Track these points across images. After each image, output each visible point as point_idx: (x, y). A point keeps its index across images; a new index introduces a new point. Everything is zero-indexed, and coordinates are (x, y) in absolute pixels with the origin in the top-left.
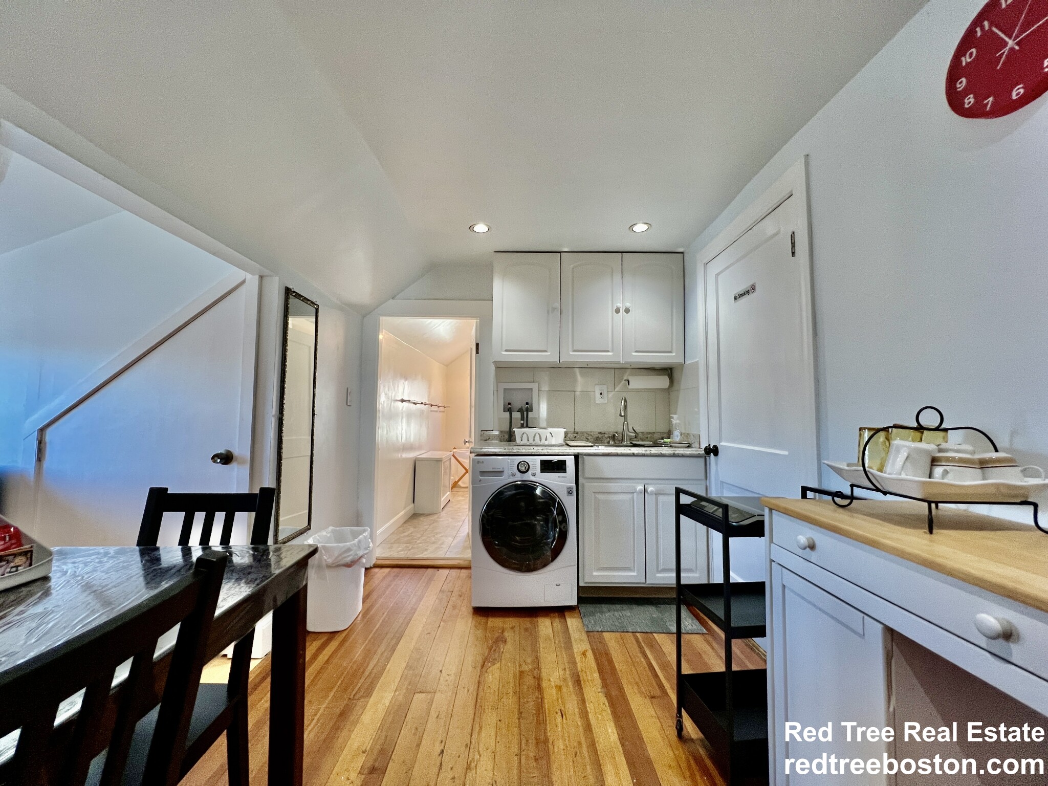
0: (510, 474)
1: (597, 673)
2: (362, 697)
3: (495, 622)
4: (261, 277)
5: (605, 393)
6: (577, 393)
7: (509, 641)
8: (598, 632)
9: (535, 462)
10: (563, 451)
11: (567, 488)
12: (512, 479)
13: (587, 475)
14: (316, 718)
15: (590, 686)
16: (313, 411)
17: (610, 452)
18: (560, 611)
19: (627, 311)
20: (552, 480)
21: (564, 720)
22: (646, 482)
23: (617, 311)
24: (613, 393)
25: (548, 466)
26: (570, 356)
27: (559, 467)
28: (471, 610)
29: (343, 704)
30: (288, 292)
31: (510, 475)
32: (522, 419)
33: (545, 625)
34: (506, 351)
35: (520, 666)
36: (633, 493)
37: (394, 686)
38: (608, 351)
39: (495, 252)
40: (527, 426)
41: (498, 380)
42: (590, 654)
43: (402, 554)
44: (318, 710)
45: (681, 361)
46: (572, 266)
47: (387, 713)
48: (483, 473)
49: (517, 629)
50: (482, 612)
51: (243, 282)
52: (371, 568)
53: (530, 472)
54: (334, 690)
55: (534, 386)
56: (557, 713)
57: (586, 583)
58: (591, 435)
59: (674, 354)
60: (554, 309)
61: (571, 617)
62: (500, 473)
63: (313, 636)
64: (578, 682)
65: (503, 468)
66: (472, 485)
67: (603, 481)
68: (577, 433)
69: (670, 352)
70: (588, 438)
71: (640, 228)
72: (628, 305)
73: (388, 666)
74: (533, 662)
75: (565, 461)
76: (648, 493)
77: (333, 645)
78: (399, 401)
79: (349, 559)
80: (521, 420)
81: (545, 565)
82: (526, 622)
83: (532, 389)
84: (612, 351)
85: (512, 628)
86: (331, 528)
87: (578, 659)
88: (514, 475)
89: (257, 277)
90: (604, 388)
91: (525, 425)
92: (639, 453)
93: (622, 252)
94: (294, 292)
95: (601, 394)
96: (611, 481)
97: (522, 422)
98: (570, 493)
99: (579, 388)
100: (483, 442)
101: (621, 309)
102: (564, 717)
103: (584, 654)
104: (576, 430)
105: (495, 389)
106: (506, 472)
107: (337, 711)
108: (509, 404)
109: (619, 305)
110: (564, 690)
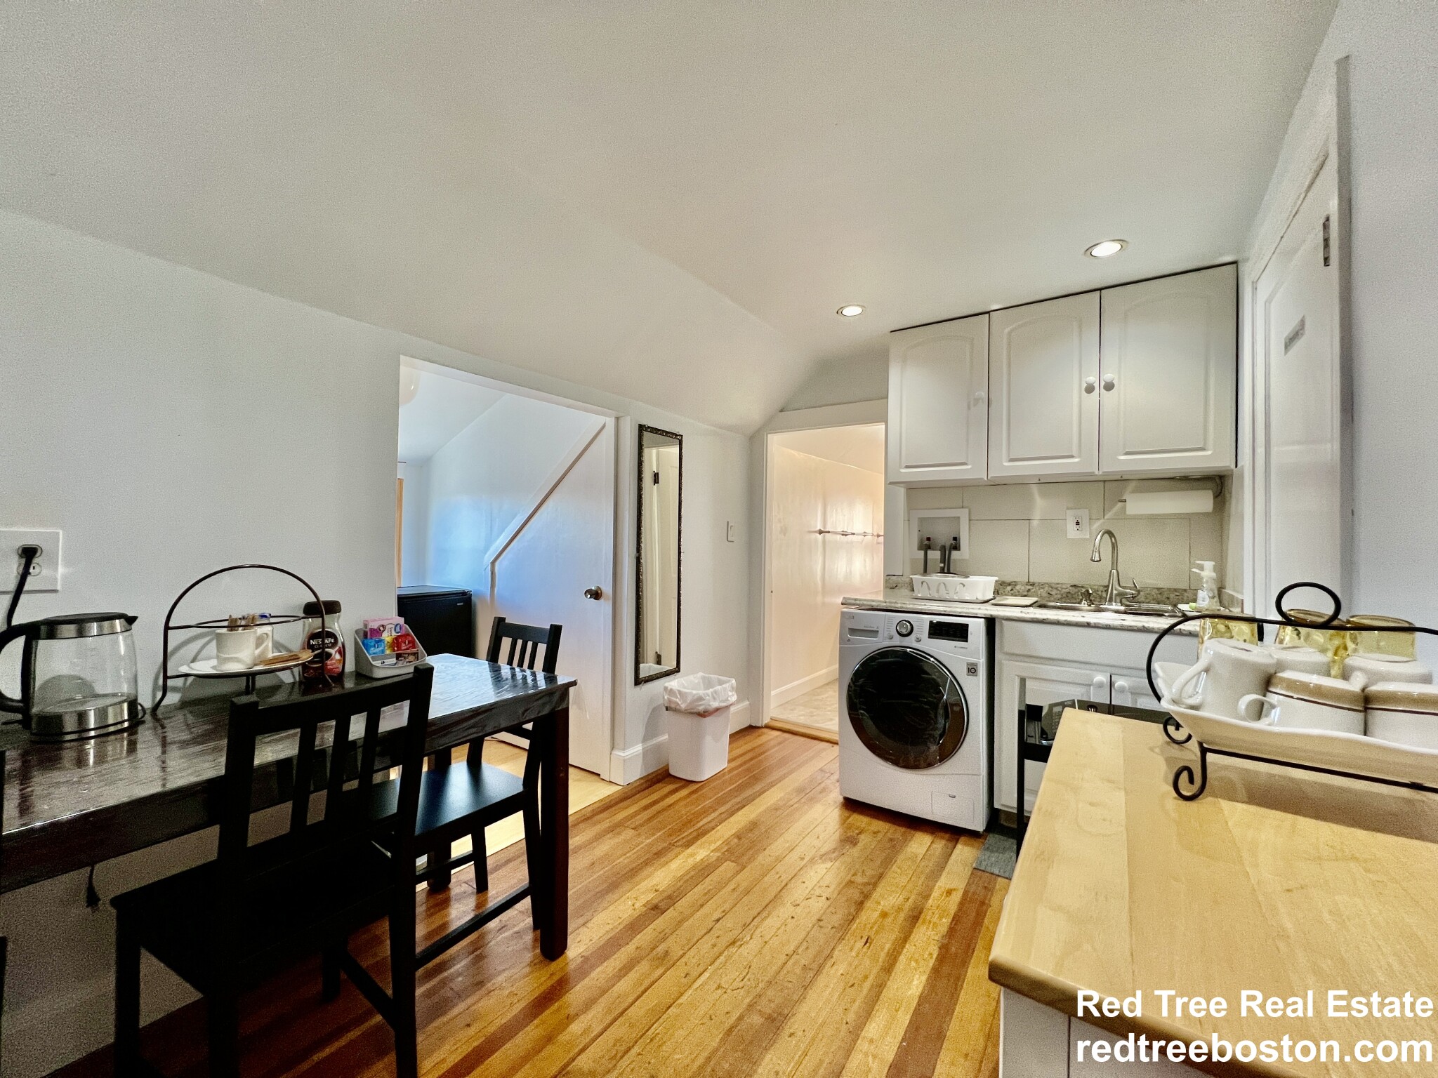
0: (886, 635)
1: (950, 920)
2: (680, 846)
3: (861, 820)
4: (617, 419)
5: (1085, 522)
6: (1035, 523)
7: (860, 845)
8: (992, 874)
9: (922, 624)
10: (968, 611)
11: (968, 664)
12: (887, 643)
13: (1006, 650)
14: (637, 849)
15: (928, 928)
16: (679, 548)
17: (1045, 617)
18: (954, 833)
19: (1109, 387)
20: (942, 650)
21: (865, 950)
22: (1114, 670)
23: (1090, 389)
24: (1102, 521)
25: (940, 630)
26: (1004, 467)
27: (958, 632)
28: (841, 799)
29: (661, 846)
30: (642, 428)
31: (886, 638)
32: (943, 561)
33: (921, 843)
34: (907, 467)
35: (855, 874)
36: (1090, 685)
37: (713, 847)
38: (1072, 457)
39: (891, 332)
40: (949, 572)
41: (911, 506)
42: (957, 897)
43: (802, 720)
44: (642, 843)
45: (1228, 465)
46: (1007, 331)
47: (694, 868)
48: (853, 631)
49: (880, 836)
50: (852, 805)
51: (604, 426)
52: (762, 727)
53: (913, 636)
54: (661, 832)
55: (963, 514)
56: (862, 937)
57: (1003, 805)
58: (1057, 589)
59: (1209, 453)
60: (977, 400)
61: (965, 844)
62: (874, 633)
63: (672, 779)
64: (915, 917)
65: (878, 628)
66: (840, 644)
67: (1037, 661)
68: (1033, 584)
69: (1202, 449)
70: (1051, 593)
71: (1106, 249)
72: (1107, 377)
73: (719, 827)
74: (873, 877)
75: (965, 627)
76: (1114, 688)
77: (684, 792)
78: (815, 532)
79: (701, 708)
80: (941, 562)
81: (930, 765)
82: (896, 831)
83: (959, 518)
84: (1079, 457)
85: (874, 833)
86: (701, 674)
87: (936, 893)
88: (891, 638)
89: (613, 419)
90: (1084, 513)
91: (946, 571)
92: (1099, 623)
93: (1100, 289)
94: (649, 427)
95: (1078, 523)
96: (1055, 662)
97: (942, 565)
98: (972, 670)
99: (1037, 515)
100: (888, 589)
101: (1096, 385)
102: (868, 944)
103: (949, 892)
104: (1031, 580)
105: (906, 519)
106: (880, 634)
107: (655, 849)
108: (929, 539)
109: (1092, 379)
110: (889, 920)
